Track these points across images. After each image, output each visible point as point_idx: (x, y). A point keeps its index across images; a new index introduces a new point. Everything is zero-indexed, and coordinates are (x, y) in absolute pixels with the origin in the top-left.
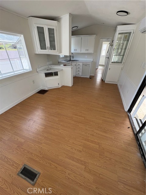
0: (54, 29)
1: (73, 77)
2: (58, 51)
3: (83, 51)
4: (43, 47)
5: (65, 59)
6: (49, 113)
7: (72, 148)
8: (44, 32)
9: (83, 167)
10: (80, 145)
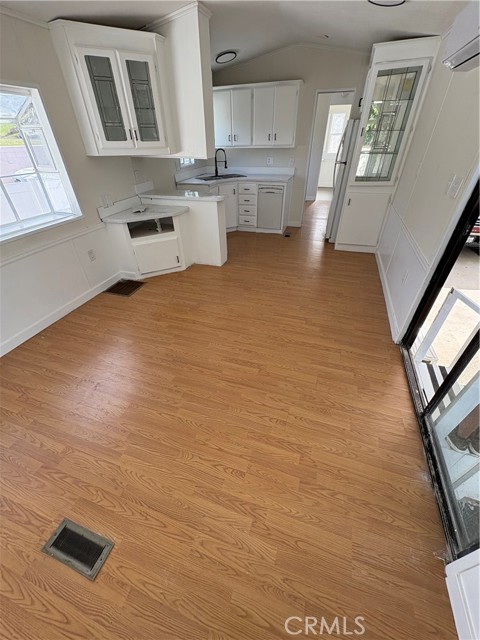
0: (146, 63)
1: (227, 233)
2: (167, 146)
3: (260, 142)
4: (114, 131)
5: (197, 172)
6: (144, 355)
7: (215, 466)
8: (112, 77)
9: (249, 520)
10: (241, 456)
